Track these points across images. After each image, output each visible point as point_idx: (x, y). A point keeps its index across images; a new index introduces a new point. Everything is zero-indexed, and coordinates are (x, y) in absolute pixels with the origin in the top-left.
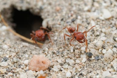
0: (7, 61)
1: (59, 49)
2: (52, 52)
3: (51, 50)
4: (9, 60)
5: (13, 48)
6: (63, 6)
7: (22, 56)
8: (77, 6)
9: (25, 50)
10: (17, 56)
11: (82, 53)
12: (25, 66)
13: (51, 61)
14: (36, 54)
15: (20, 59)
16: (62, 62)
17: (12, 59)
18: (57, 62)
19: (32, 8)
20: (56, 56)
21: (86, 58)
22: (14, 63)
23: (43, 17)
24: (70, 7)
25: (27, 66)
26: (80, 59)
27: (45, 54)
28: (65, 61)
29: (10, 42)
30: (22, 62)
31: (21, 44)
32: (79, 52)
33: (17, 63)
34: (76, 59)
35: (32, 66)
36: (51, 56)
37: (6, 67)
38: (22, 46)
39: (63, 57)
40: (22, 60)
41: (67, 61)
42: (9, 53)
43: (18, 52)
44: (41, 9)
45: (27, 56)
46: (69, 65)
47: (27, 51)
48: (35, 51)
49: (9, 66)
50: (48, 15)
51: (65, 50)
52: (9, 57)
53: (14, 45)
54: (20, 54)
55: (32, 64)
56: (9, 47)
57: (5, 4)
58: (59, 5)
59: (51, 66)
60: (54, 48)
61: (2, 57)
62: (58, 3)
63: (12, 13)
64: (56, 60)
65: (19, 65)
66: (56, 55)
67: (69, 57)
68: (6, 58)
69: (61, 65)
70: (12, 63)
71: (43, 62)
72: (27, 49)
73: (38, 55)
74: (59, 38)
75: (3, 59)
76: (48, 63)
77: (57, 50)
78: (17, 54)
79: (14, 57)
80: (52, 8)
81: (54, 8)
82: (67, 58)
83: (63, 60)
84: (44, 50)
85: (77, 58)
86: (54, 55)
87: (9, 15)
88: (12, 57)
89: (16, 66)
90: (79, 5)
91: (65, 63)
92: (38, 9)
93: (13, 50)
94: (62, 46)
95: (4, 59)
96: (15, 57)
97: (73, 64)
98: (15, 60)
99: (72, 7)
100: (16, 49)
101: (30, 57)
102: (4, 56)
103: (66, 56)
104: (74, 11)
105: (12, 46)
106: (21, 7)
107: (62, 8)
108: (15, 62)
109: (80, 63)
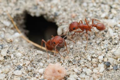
0: (21, 69)
1: (75, 58)
2: (67, 60)
3: (66, 59)
4: (23, 68)
5: (27, 56)
6: (78, 13)
7: (36, 64)
8: (94, 13)
9: (40, 58)
10: (32, 65)
11: (99, 62)
12: (40, 75)
13: (67, 70)
14: (51, 62)
15: (34, 67)
16: (79, 72)
17: (26, 68)
18: (74, 71)
19: (46, 14)
20: (72, 65)
21: (104, 67)
22: (28, 71)
23: (58, 24)
24: (86, 13)
25: (42, 75)
26: (98, 68)
27: (61, 62)
28: (81, 71)
29: (24, 50)
30: (37, 71)
31: (35, 52)
32: (96, 61)
33: (31, 71)
34: (93, 68)
35: (47, 75)
36: (67, 65)
37: (20, 75)
38: (36, 54)
39: (80, 66)
40: (37, 69)
41: (84, 70)
42: (23, 61)
43: (32, 61)
44: (56, 16)
45: (41, 64)
46: (86, 74)
47: (41, 59)
48: (50, 60)
49: (23, 75)
50: (63, 22)
51: (81, 59)
52: (23, 66)
53: (28, 53)
54: (35, 62)
55: (48, 73)
56: (22, 55)
57: (18, 9)
58: (75, 11)
59: (67, 76)
60: (70, 57)
61: (15, 65)
62: (73, 9)
63: (24, 19)
64: (72, 69)
65: (34, 74)
66: (72, 63)
67: (86, 66)
68: (20, 66)
69: (78, 74)
70: (26, 72)
71: (59, 71)
72: (41, 57)
73: (53, 63)
74: (75, 46)
75: (16, 68)
76: (64, 72)
77: (73, 59)
78: (31, 62)
79: (28, 65)
80: (68, 14)
81: (70, 14)
82: (84, 67)
83: (80, 69)
84: (59, 59)
85: (95, 67)
86: (69, 64)
87: (22, 21)
88: (26, 65)
89: (30, 75)
90: (96, 12)
91: (82, 73)
92: (52, 15)
93: (27, 58)
94: (78, 55)
95: (18, 67)
96: (30, 65)
97: (90, 74)
98: (29, 68)
99: (89, 13)
100: (30, 57)
101: (45, 66)
102: (18, 64)
103: (83, 66)
104: (90, 18)
105: (26, 54)
106: (35, 13)
107: (78, 14)
108: (30, 70)
109: (98, 73)
